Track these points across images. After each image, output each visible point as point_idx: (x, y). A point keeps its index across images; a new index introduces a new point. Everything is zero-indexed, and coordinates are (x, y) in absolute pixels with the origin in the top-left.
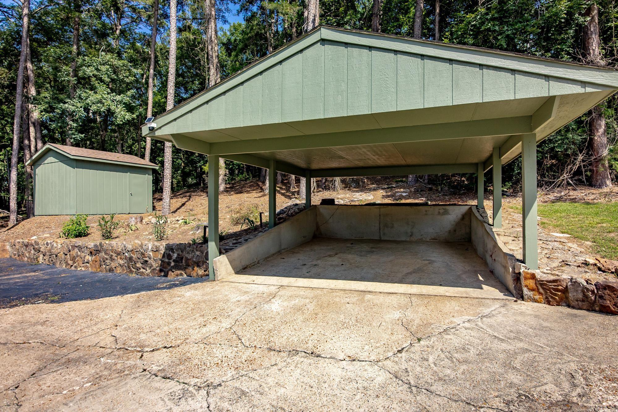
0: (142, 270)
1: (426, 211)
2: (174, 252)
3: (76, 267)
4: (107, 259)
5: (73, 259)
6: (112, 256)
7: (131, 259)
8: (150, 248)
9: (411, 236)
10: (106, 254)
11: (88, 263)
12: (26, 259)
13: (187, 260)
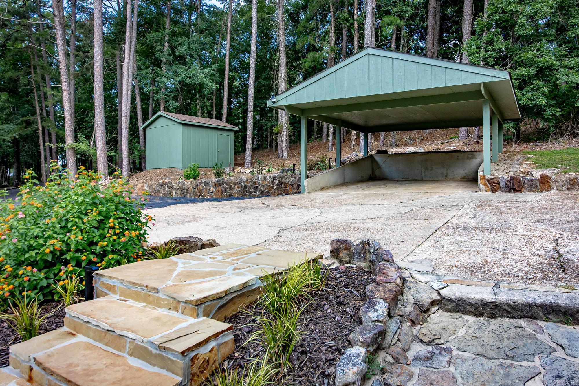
0: (253, 193)
1: (458, 156)
2: (276, 180)
3: (203, 196)
4: (227, 188)
5: (200, 191)
6: (231, 186)
7: (245, 187)
8: (260, 178)
9: (446, 176)
10: (227, 185)
11: (212, 193)
12: (161, 195)
13: (285, 184)
